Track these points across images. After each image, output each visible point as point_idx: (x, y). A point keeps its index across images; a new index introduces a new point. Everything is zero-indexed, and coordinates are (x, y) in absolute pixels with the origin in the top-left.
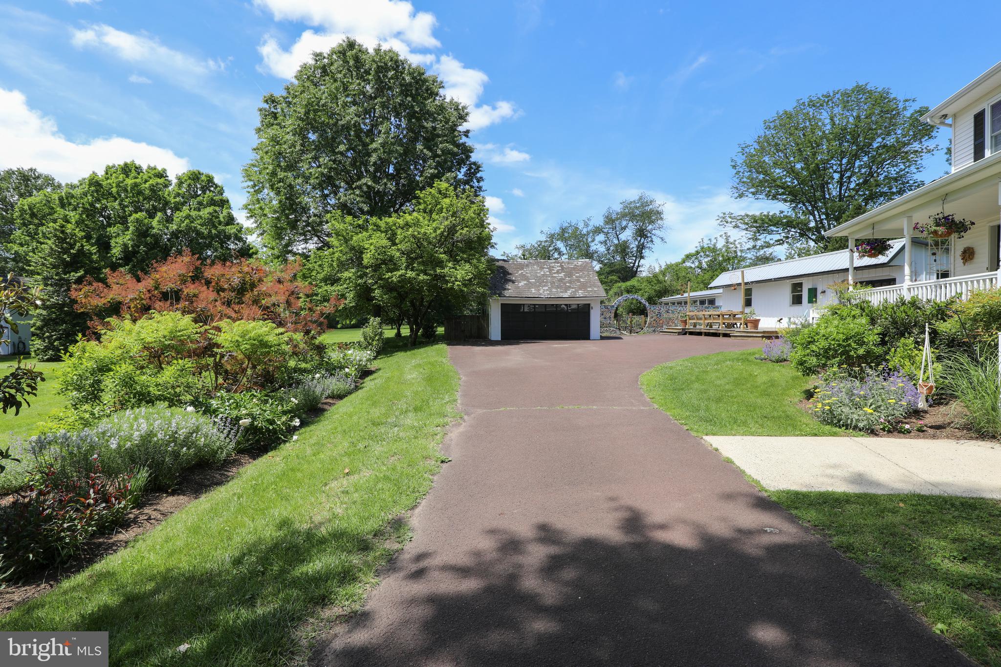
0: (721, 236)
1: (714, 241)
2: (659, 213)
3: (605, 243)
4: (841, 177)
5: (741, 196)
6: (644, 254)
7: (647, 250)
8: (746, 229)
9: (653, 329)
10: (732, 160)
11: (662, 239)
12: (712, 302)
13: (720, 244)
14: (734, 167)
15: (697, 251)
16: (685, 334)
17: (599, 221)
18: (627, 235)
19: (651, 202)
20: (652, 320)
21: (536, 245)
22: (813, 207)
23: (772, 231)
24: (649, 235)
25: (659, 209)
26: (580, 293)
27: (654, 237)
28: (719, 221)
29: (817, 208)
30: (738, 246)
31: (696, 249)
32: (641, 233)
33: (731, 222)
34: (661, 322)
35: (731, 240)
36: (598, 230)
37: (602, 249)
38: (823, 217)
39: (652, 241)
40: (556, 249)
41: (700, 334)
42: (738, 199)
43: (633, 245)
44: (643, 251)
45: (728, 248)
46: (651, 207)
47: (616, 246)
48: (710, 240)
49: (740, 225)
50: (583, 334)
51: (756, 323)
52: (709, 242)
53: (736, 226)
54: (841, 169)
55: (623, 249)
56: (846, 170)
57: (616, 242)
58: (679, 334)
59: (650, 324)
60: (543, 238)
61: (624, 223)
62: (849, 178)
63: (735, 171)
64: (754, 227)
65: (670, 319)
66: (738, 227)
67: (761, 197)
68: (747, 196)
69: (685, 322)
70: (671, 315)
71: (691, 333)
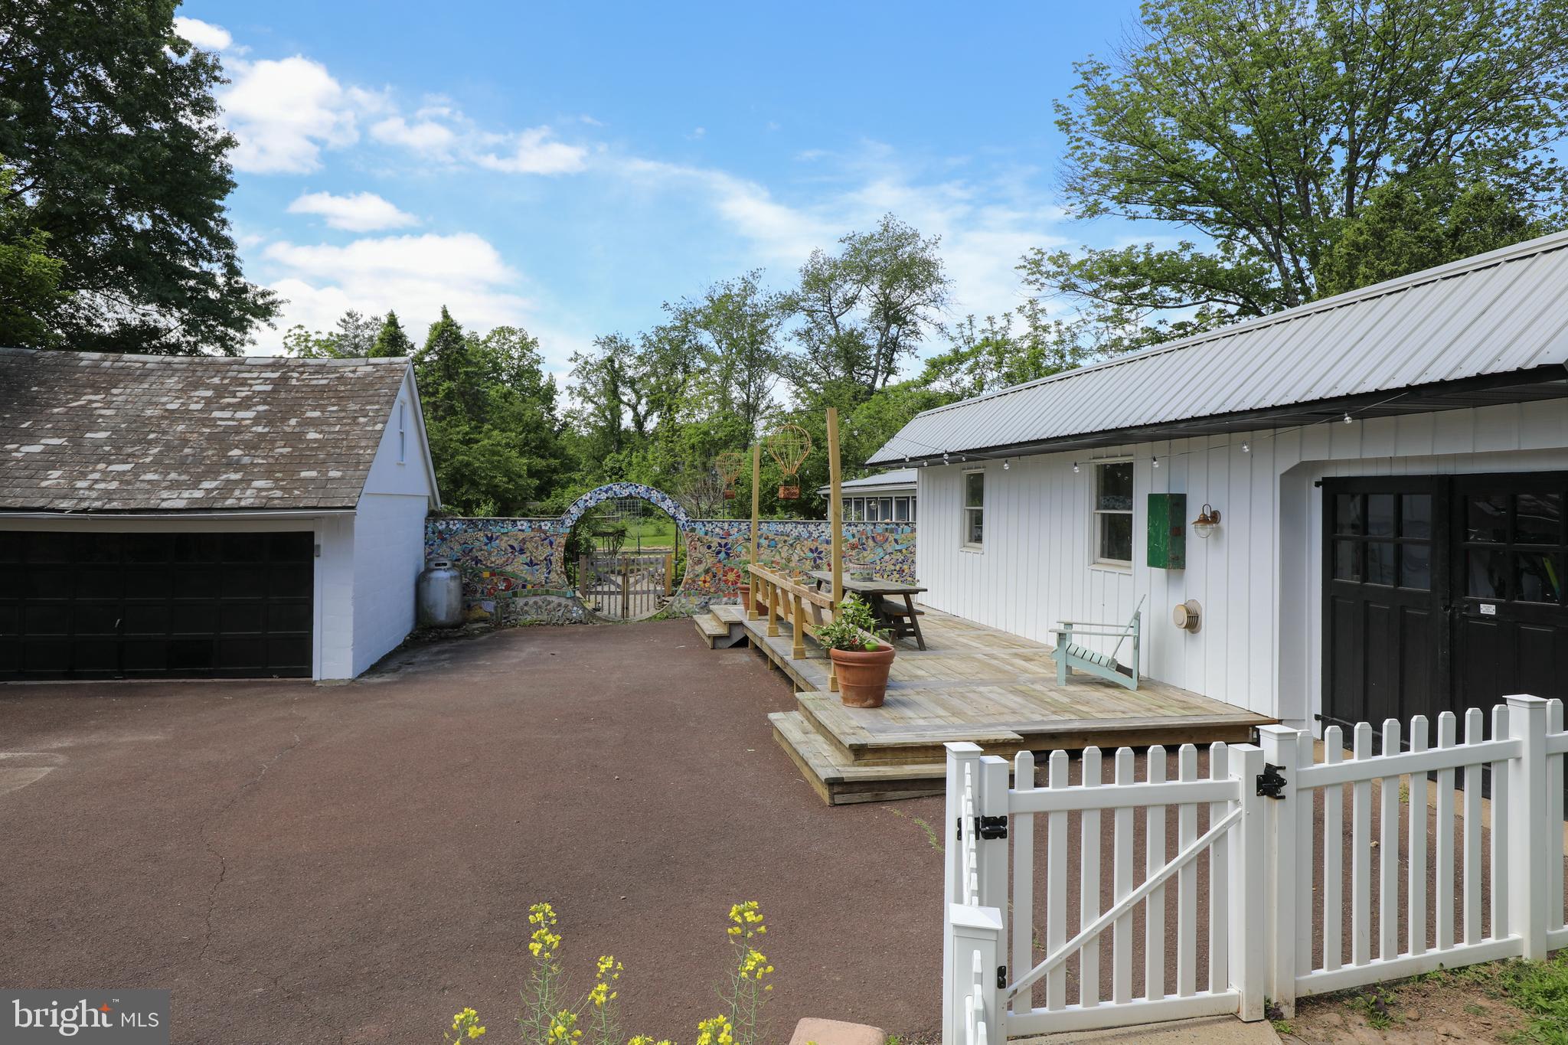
0: (1020, 310)
1: (1001, 323)
2: (928, 265)
3: (806, 335)
4: (1354, 155)
5: (1093, 210)
6: (897, 364)
7: (905, 354)
8: (1095, 294)
9: (702, 601)
10: (1058, 108)
13: (1020, 329)
14: (1064, 125)
17: (793, 285)
18: (859, 317)
19: (910, 237)
20: (700, 570)
21: (654, 338)
22: (1277, 235)
23: (1165, 300)
24: (909, 318)
25: (926, 255)
27: (921, 324)
28: (1021, 272)
29: (1285, 239)
32: (891, 314)
33: (1055, 275)
34: (731, 577)
36: (790, 306)
37: (798, 350)
38: (1304, 263)
39: (917, 333)
40: (700, 349)
42: (1086, 219)
43: (872, 340)
44: (896, 356)
46: (910, 249)
47: (835, 340)
48: (991, 320)
49: (1079, 282)
52: (987, 325)
53: (1066, 286)
54: (1352, 134)
55: (849, 351)
56: (1365, 139)
57: (833, 332)
59: (691, 583)
60: (667, 320)
61: (850, 289)
62: (1375, 156)
63: (1066, 138)
64: (1115, 287)
66: (1074, 287)
68: (1106, 210)
70: (767, 556)
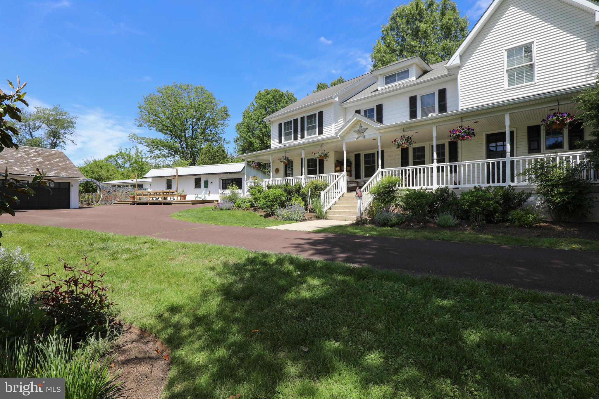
0: (133, 147)
1: (128, 150)
2: (71, 123)
4: (193, 128)
5: (140, 125)
8: (147, 146)
9: (105, 202)
10: (139, 103)
11: (73, 142)
12: (140, 186)
13: (133, 153)
14: (139, 108)
15: (117, 154)
16: (134, 204)
19: (66, 113)
20: (104, 196)
23: (161, 149)
24: (61, 137)
25: (73, 120)
26: (63, 174)
27: (65, 139)
28: (129, 138)
30: (143, 155)
31: (117, 153)
32: (55, 135)
33: (137, 140)
34: (111, 197)
35: (139, 151)
39: (64, 142)
41: (146, 204)
45: (137, 156)
46: (64, 117)
48: (126, 149)
49: (143, 142)
50: (65, 204)
51: (184, 196)
52: (126, 150)
53: (140, 143)
58: (131, 204)
59: (103, 199)
62: (197, 129)
63: (140, 110)
64: (151, 145)
65: (117, 196)
66: (142, 144)
67: (152, 128)
68: (145, 126)
69: (134, 197)
70: (117, 194)
71: (138, 204)
